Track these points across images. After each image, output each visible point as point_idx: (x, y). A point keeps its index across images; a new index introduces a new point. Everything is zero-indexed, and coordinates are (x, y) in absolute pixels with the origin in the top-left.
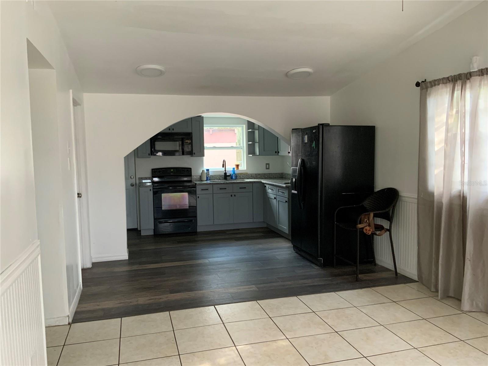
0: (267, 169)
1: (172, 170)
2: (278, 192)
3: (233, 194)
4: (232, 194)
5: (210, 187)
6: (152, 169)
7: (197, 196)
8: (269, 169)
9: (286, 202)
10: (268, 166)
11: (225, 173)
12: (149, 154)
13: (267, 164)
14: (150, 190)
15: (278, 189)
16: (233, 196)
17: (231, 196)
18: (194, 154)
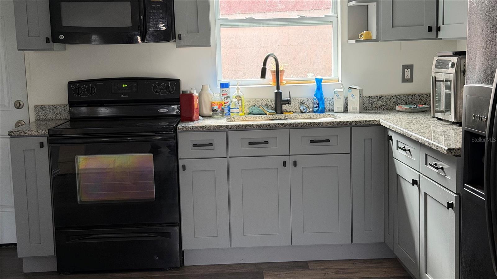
0: (404, 80)
1: (124, 86)
2: (426, 164)
3: (290, 160)
4: (286, 159)
5: (219, 139)
6: (70, 83)
7: (181, 163)
8: (411, 80)
9: (450, 205)
10: (407, 72)
11: (276, 93)
12: (47, 40)
13: (405, 67)
14: (42, 145)
15: (426, 155)
16: (290, 164)
17: (285, 164)
18: (180, 38)
